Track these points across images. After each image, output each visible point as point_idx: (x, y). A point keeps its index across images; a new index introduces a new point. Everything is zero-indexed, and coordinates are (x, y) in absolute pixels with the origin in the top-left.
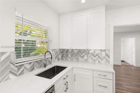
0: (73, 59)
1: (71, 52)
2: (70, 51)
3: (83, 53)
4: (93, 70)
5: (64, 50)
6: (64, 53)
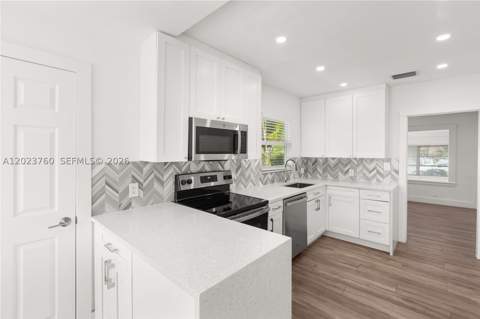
1: (323, 165)
2: (321, 161)
3: (346, 165)
4: (359, 189)
5: (308, 159)
6: (310, 165)
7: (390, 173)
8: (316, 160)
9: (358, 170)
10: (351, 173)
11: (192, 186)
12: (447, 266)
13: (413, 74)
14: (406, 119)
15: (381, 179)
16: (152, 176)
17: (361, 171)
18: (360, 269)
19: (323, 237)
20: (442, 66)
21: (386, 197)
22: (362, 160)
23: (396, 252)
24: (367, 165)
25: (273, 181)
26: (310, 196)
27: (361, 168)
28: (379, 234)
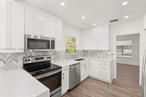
1: (90, 52)
3: (97, 52)
4: (100, 61)
5: (85, 50)
6: (85, 52)
7: (111, 55)
8: (87, 51)
9: (101, 54)
10: (98, 55)
11: (30, 62)
12: (129, 88)
13: (117, 20)
14: (116, 36)
15: (108, 57)
16: (12, 58)
17: (102, 54)
18: (98, 91)
19: (88, 77)
20: (127, 17)
21: (109, 64)
22: (102, 51)
23: (112, 83)
24: (103, 52)
25: (70, 58)
26: (81, 64)
27: (101, 53)
28: (106, 77)
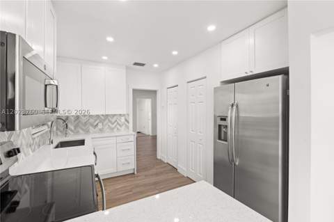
0: (78, 132)
1: (75, 121)
2: (73, 118)
3: (96, 120)
4: (116, 136)
8: (67, 118)
9: (104, 123)
13: (143, 65)
15: (119, 128)
17: (107, 124)
27: (106, 121)
28: (129, 163)
